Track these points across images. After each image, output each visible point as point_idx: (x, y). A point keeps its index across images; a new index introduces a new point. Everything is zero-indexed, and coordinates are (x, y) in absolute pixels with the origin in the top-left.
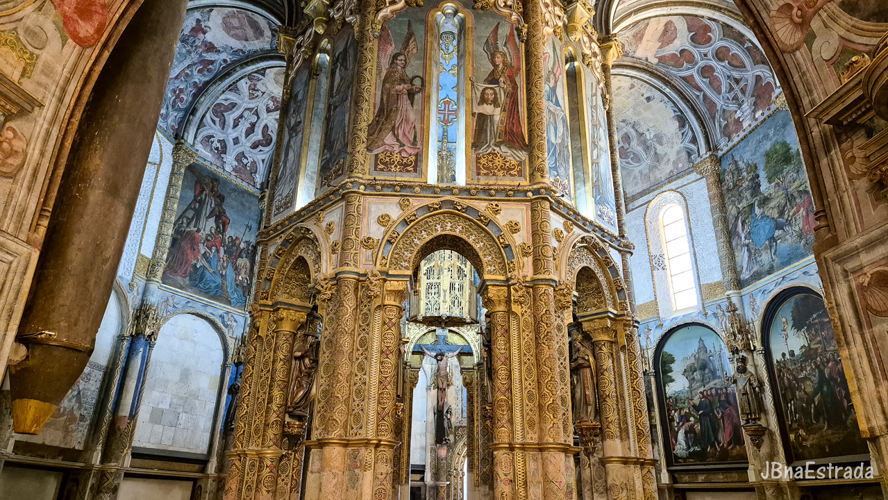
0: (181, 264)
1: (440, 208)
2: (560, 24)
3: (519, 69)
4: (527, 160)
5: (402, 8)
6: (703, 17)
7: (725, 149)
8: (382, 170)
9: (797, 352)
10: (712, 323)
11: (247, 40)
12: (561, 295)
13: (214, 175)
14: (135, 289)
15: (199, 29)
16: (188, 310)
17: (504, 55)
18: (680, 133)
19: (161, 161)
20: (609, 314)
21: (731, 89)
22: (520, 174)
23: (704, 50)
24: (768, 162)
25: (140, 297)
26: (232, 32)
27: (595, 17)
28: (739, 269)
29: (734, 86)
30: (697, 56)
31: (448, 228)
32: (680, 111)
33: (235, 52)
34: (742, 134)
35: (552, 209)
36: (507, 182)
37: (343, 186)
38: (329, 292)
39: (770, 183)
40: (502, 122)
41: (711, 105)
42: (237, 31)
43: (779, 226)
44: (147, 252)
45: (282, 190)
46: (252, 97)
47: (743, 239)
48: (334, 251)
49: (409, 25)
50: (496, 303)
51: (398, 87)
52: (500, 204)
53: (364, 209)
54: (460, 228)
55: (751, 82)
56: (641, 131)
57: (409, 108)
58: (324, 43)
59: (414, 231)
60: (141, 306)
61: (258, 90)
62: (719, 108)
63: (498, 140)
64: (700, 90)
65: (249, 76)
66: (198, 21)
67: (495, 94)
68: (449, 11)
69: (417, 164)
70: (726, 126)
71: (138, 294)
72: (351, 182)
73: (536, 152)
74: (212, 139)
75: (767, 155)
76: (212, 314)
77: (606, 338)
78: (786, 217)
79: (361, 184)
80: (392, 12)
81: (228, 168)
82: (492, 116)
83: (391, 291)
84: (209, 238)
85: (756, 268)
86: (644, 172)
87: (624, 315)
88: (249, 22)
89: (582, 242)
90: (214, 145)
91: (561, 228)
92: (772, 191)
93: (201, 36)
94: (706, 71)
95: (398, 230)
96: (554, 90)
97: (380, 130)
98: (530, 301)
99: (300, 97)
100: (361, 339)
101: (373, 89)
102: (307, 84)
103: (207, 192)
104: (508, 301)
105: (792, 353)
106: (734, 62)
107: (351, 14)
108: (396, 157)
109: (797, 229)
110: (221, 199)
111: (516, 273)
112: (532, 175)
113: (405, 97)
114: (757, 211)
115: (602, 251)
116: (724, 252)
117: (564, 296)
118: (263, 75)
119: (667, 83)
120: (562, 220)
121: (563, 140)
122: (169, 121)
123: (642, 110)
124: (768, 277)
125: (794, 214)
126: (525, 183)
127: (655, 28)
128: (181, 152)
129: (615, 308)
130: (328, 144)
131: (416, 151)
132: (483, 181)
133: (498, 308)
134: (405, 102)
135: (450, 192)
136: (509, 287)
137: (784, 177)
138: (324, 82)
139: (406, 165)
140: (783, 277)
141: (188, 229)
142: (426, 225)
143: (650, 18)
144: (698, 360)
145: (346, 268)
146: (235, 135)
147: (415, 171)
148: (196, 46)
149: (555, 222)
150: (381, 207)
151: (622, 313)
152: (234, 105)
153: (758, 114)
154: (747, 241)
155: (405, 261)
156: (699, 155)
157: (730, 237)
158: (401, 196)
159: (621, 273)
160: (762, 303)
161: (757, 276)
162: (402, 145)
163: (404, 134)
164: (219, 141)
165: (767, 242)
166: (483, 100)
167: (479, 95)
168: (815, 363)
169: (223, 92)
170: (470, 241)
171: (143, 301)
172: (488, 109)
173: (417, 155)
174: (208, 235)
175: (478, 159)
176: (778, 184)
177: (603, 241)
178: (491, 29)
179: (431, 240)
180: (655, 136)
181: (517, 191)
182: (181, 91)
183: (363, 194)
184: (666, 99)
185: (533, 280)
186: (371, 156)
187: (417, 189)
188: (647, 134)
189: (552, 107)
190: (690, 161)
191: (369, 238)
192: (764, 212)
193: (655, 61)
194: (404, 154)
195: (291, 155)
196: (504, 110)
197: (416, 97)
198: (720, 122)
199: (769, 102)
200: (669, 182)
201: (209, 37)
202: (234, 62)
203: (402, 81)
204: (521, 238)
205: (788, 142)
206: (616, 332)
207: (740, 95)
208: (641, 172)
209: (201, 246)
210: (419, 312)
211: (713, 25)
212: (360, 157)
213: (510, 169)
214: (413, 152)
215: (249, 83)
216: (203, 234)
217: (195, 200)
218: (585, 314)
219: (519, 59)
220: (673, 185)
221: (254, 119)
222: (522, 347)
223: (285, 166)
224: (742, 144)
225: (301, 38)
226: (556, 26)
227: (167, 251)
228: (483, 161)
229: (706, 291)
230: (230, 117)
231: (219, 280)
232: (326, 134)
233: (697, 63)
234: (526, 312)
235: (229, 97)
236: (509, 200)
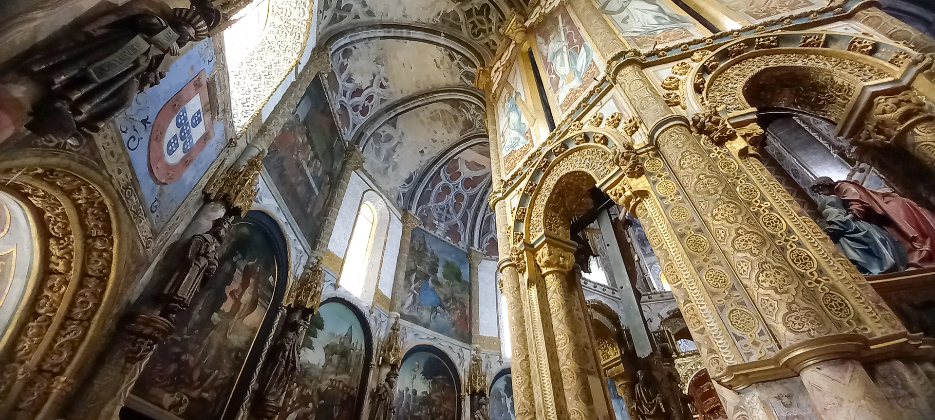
9: (419, 394)
10: (372, 324)
21: (443, 209)
23: (460, 186)
24: (446, 266)
47: (413, 287)
56: (397, 149)
62: (429, 205)
75: (447, 262)
85: (415, 314)
94: (446, 190)
105: (415, 392)
109: (453, 318)
114: (430, 283)
123: (412, 148)
124: (424, 328)
125: (454, 309)
137: (453, 284)
140: (435, 338)
144: (342, 344)
154: (415, 292)
160: (411, 340)
161: (415, 320)
165: (430, 307)
168: (430, 410)
176: (448, 284)
180: (396, 163)
188: (396, 156)
192: (434, 288)
207: (443, 217)
229: (378, 295)
233: (450, 182)
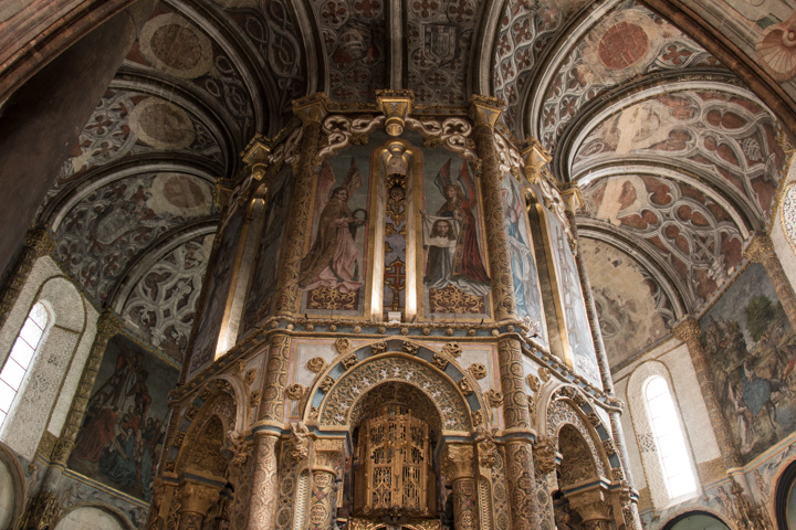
0: (92, 447)
1: (386, 350)
2: (517, 165)
3: (475, 202)
4: (490, 296)
5: (345, 147)
6: (659, 176)
7: (702, 311)
8: (316, 308)
10: (716, 509)
11: (187, 206)
12: (542, 455)
13: (140, 348)
14: (35, 473)
15: (141, 196)
16: (94, 502)
17: (458, 188)
18: (653, 298)
19: (84, 330)
20: (602, 484)
21: (698, 249)
22: (483, 310)
23: (665, 211)
24: (749, 319)
25: (39, 482)
26: (173, 199)
27: (552, 163)
28: (737, 442)
29: (701, 245)
30: (660, 217)
31: (396, 374)
32: (651, 274)
33: (175, 219)
34: (717, 293)
35: (524, 352)
36: (469, 320)
37: (269, 326)
38: (243, 454)
39: (756, 341)
40: (458, 254)
41: (681, 267)
42: (178, 198)
43: (774, 388)
44: (56, 429)
45: (202, 344)
46: (188, 267)
47: (737, 407)
48: (252, 403)
49: (353, 161)
50: (460, 466)
51: (337, 221)
52: (460, 344)
53: (292, 351)
54: (411, 373)
55: (717, 239)
56: (612, 299)
57: (351, 241)
58: (262, 189)
59: (352, 377)
60: (39, 494)
61: (194, 260)
62: (689, 268)
63: (455, 274)
64: (667, 251)
65: (187, 244)
66: (141, 187)
67: (450, 226)
68: (397, 149)
69: (359, 299)
70: (699, 287)
71: (37, 480)
72: (278, 320)
73: (501, 285)
74: (142, 311)
75: (747, 311)
76: (122, 509)
77: (600, 516)
78: (780, 376)
79: (290, 322)
80: (334, 150)
81: (155, 342)
82: (446, 249)
83: (322, 452)
84: (127, 419)
85: (756, 439)
86: (620, 342)
87: (619, 485)
88: (191, 187)
89: (562, 394)
90: (143, 316)
91: (536, 374)
92: (759, 350)
93: (142, 203)
94: (671, 232)
95: (332, 376)
96: (516, 225)
97: (316, 265)
98: (501, 461)
99: (231, 244)
100: (282, 513)
101: (309, 223)
102: (240, 229)
103: (130, 366)
104: (475, 464)
106: (697, 221)
107: (291, 154)
108: (333, 294)
110: (144, 375)
111: (483, 426)
112: (497, 311)
113: (346, 230)
114: (748, 374)
115: (586, 406)
116: (719, 423)
117: (546, 455)
118: (201, 243)
119: (633, 245)
120: (537, 367)
121: (530, 278)
122: (99, 289)
123: (611, 276)
124: (772, 448)
125: (788, 372)
126: (490, 320)
127: (613, 189)
128: (107, 321)
129: (608, 477)
130: (255, 286)
131: (358, 286)
132: (438, 319)
133: (461, 474)
134: (346, 236)
135: (398, 332)
136: (475, 445)
137: (769, 333)
138: (257, 225)
139: (345, 302)
141: (104, 407)
142: (367, 370)
143: (607, 176)
145: (267, 422)
146: (166, 307)
147: (356, 308)
148: (136, 213)
149: (529, 368)
150: (313, 349)
151: (616, 482)
152: (168, 275)
153: (731, 271)
154: (742, 409)
155: (341, 414)
156: (676, 319)
157: (722, 406)
158: (338, 336)
159: (611, 434)
160: (771, 480)
161: (759, 448)
162: (340, 280)
163: (344, 269)
164: (149, 313)
165: (764, 408)
166: (436, 232)
167: (431, 227)
169: (158, 260)
170: (424, 389)
171: (42, 487)
172: (442, 242)
173: (358, 291)
174: (126, 415)
175: (431, 294)
176: (764, 341)
177: (588, 396)
178: (442, 165)
179: (374, 390)
180: (628, 303)
181: (479, 329)
182: (116, 258)
183: (291, 335)
184: (634, 263)
185: (506, 435)
186: (303, 293)
187: (358, 328)
188: (619, 301)
189: (516, 243)
190: (667, 326)
191: (296, 386)
192: (754, 375)
193: (618, 223)
194: (342, 290)
195: (215, 304)
196: (461, 243)
197: (358, 230)
198: (692, 283)
199: (739, 259)
200: (649, 351)
201: (149, 204)
202: (172, 230)
203: (343, 214)
204: (487, 385)
205: (767, 295)
206: (611, 507)
207: (708, 254)
208: (616, 343)
209: (117, 426)
210: (365, 503)
211: (671, 185)
212: (290, 294)
213: (470, 305)
214: (353, 287)
215: (186, 251)
216: (119, 414)
217: (116, 375)
218: (572, 486)
219: (474, 192)
220: (652, 354)
221: (188, 290)
222: (496, 523)
223: (208, 316)
224: (719, 303)
225: (238, 188)
226: (512, 166)
227: (77, 430)
228: (438, 297)
229: (705, 471)
230: (164, 288)
231: (133, 468)
232: (254, 276)
233: (660, 225)
234: (498, 476)
235: (164, 266)
236: (471, 340)
